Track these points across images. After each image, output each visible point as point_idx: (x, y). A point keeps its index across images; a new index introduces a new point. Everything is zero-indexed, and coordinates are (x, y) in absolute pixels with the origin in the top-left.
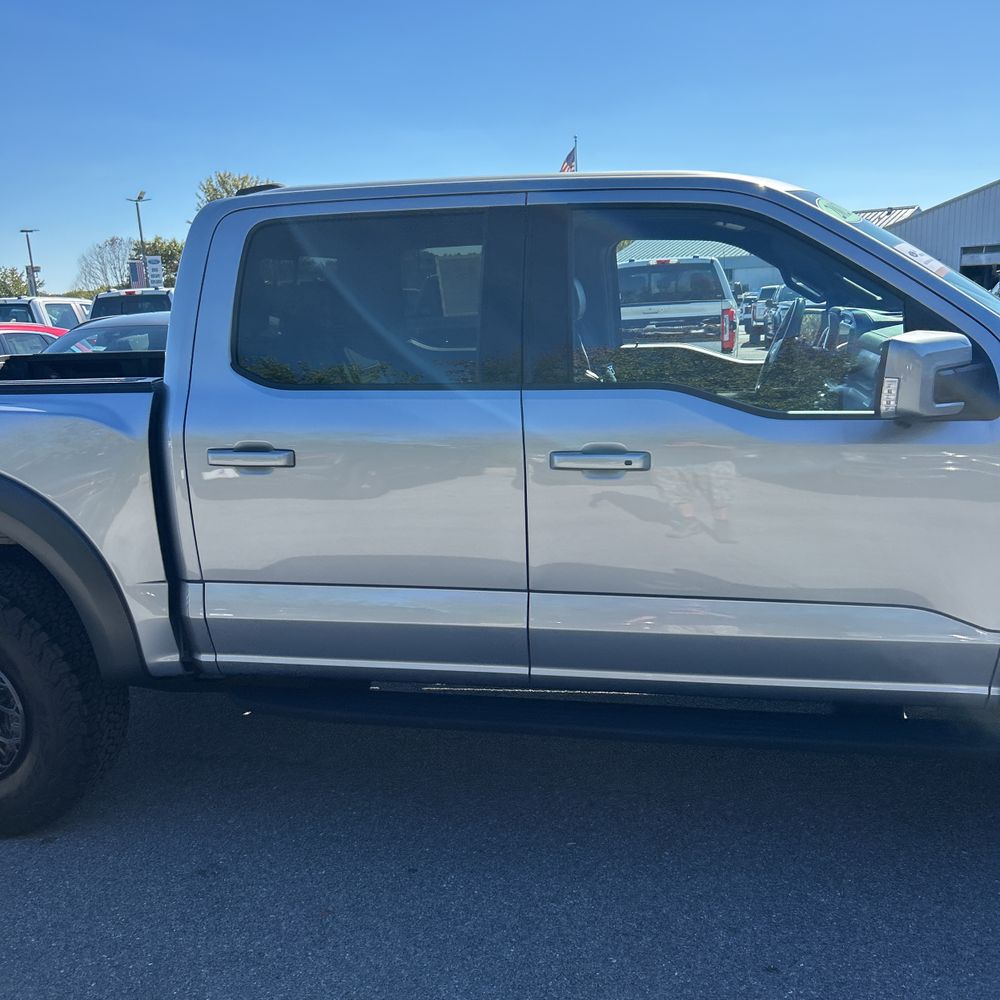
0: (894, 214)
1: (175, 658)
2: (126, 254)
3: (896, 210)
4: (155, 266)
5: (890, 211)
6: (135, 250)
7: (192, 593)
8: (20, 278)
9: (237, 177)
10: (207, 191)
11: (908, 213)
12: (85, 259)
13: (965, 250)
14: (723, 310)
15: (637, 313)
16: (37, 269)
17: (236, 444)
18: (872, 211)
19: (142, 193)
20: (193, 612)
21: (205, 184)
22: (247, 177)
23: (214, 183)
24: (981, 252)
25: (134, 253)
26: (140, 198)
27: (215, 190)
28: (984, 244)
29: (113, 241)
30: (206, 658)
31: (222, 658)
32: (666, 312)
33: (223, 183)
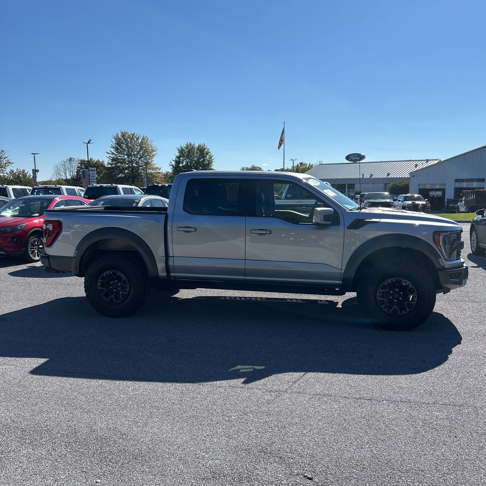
0: (429, 162)
1: (165, 274)
2: (75, 165)
3: (430, 160)
4: (93, 172)
5: (427, 161)
6: (80, 163)
7: (171, 259)
8: (26, 174)
10: (116, 139)
11: (436, 162)
12: (57, 167)
13: (457, 181)
16: (38, 171)
17: (184, 226)
18: (419, 161)
19: (90, 140)
20: (171, 263)
21: (115, 136)
22: (134, 134)
23: (119, 136)
24: (464, 182)
25: (79, 165)
26: (89, 142)
27: (120, 139)
28: (475, 178)
29: (70, 159)
30: (172, 274)
31: (176, 274)
33: (123, 136)
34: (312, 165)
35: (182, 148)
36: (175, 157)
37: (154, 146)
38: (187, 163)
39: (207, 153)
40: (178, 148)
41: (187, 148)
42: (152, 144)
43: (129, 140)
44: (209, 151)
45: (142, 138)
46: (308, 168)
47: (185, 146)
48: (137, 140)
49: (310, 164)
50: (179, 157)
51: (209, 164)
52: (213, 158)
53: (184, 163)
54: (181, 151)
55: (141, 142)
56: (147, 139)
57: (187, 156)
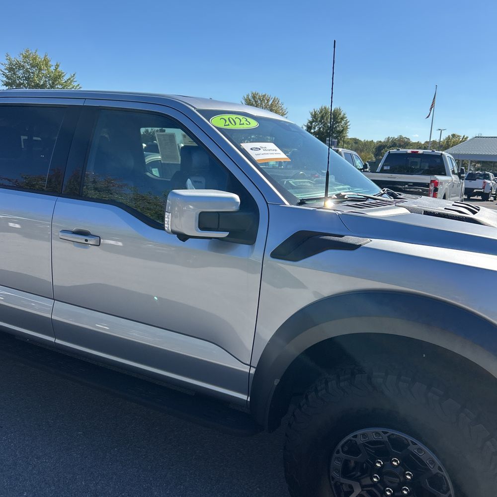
9: (261, 95)
14: (431, 181)
15: (385, 177)
21: (246, 97)
22: (265, 95)
23: (250, 97)
27: (250, 100)
32: (400, 178)
33: (254, 97)
34: (467, 137)
35: (315, 112)
36: (307, 121)
37: (285, 108)
38: (320, 128)
39: (342, 119)
40: (311, 112)
41: (321, 112)
42: (283, 106)
43: (259, 102)
44: (346, 116)
45: (273, 99)
46: (461, 141)
47: (318, 110)
48: (268, 102)
49: (464, 136)
50: (311, 122)
51: (343, 130)
52: (348, 124)
53: (317, 129)
54: (314, 116)
55: (271, 104)
56: (278, 101)
57: (320, 121)
